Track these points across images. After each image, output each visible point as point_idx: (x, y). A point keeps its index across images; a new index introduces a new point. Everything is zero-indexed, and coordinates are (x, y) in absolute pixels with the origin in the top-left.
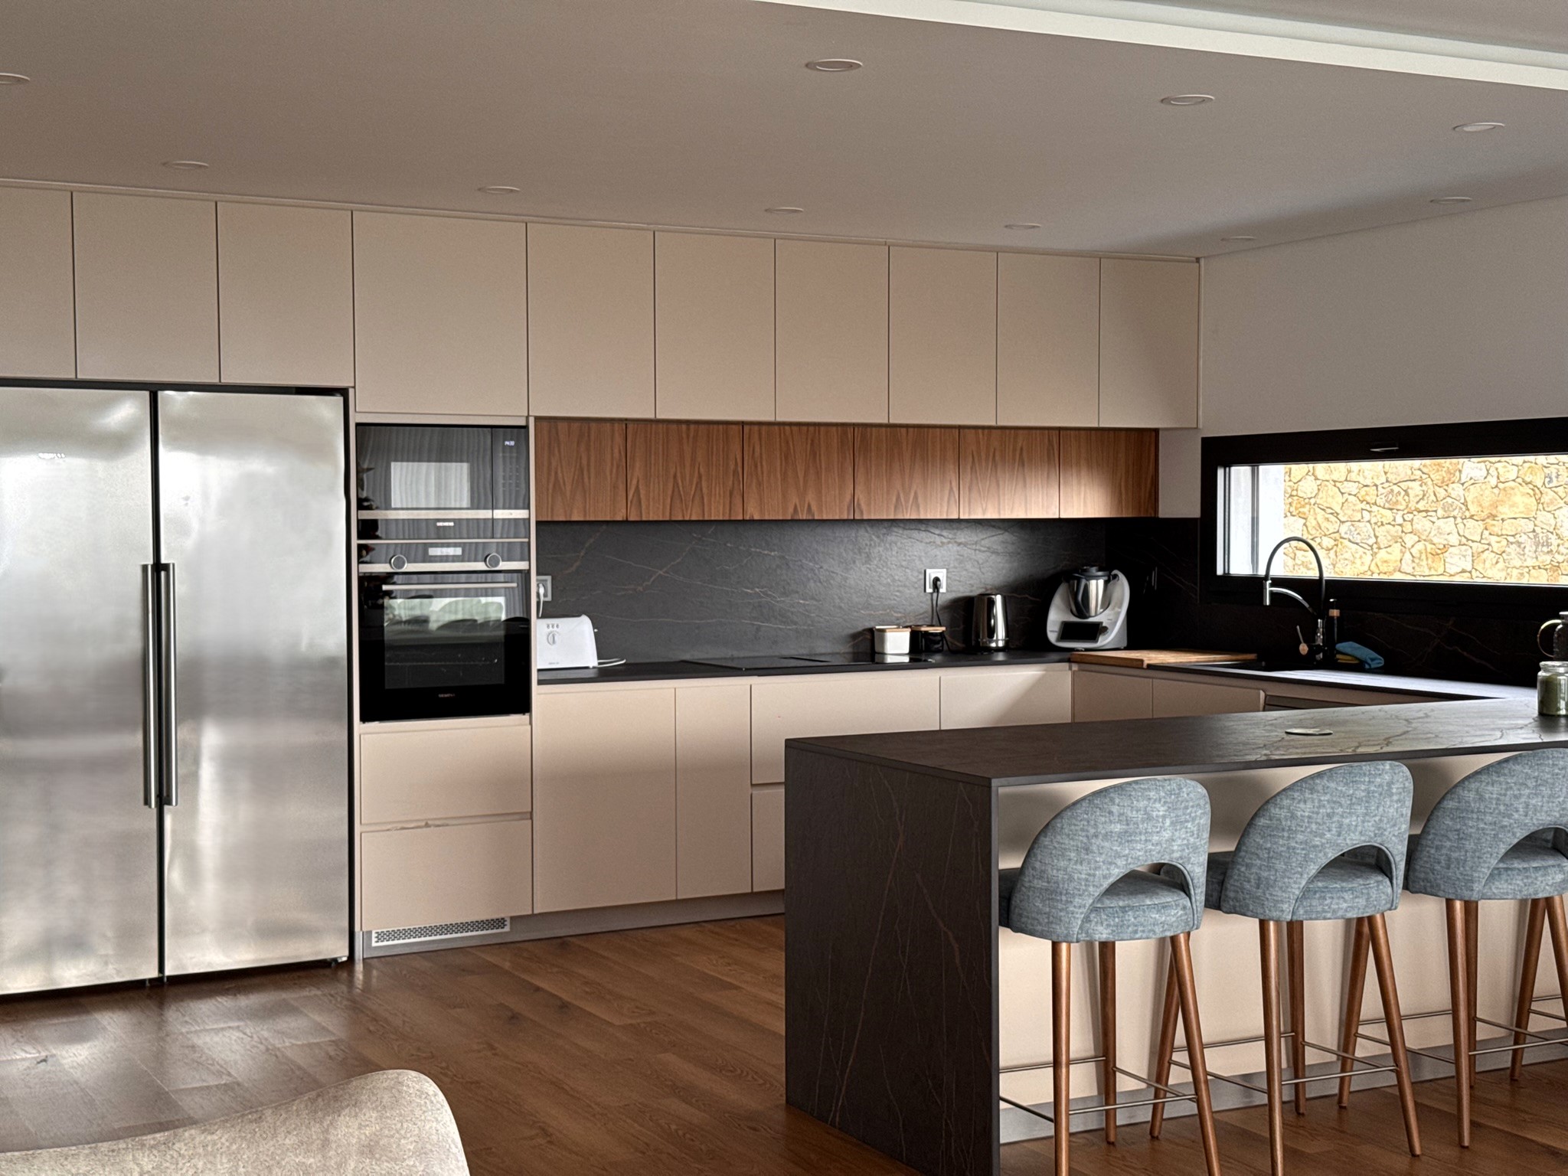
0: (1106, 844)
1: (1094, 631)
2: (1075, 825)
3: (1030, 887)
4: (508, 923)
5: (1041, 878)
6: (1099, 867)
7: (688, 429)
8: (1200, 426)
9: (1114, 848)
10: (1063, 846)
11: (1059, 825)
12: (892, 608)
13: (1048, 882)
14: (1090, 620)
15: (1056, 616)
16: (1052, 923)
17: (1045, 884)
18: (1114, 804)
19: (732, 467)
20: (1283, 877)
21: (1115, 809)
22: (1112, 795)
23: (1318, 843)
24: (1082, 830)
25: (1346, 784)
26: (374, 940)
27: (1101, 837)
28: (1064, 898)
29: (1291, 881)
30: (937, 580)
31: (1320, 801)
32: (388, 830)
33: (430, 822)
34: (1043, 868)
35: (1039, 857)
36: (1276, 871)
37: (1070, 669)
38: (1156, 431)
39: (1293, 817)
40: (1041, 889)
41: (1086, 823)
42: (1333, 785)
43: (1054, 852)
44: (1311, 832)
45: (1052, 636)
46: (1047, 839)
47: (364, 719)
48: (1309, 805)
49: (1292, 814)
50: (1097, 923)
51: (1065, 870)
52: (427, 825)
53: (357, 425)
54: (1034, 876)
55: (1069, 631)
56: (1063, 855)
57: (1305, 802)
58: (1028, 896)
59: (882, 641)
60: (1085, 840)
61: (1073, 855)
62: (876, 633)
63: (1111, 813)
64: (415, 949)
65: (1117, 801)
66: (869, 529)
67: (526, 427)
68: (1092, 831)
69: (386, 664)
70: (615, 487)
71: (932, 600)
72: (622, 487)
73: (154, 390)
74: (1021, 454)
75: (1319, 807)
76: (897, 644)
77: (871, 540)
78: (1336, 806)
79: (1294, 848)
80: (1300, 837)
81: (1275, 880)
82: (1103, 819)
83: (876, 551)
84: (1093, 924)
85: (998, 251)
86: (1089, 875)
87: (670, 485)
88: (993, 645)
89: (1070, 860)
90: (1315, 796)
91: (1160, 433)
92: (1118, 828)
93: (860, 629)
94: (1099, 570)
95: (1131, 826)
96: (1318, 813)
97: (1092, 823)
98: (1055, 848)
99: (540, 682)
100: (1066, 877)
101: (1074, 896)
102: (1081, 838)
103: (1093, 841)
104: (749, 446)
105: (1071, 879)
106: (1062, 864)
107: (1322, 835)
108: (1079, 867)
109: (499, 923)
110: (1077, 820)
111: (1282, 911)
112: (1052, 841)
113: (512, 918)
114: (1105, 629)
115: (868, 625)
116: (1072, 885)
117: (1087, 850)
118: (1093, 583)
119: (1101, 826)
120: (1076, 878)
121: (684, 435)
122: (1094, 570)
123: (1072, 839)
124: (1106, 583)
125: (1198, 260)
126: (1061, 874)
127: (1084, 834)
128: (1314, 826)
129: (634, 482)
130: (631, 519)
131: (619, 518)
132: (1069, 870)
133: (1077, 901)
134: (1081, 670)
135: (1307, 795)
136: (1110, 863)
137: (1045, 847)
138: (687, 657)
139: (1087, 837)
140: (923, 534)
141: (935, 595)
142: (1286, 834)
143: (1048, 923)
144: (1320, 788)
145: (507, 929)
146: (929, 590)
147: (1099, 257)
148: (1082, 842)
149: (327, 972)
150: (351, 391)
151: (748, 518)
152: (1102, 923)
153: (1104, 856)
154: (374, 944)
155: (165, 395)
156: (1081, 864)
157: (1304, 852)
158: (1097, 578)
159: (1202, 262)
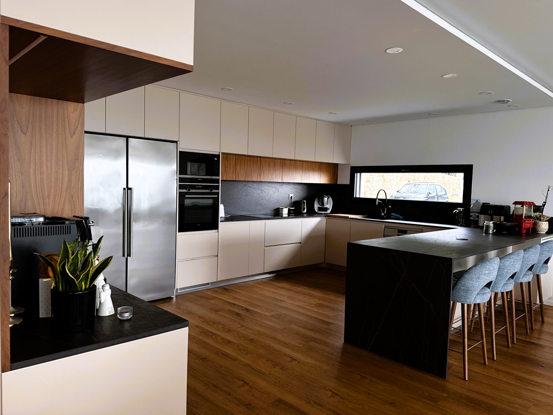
0: (484, 277)
1: (326, 209)
2: (476, 271)
3: (460, 289)
4: (210, 284)
5: (464, 286)
6: (481, 283)
7: (249, 158)
8: (350, 164)
9: (486, 278)
10: (472, 277)
11: (471, 271)
12: (282, 203)
13: (466, 287)
14: (325, 207)
15: (316, 206)
16: (466, 299)
17: (465, 288)
18: (487, 265)
20: (500, 281)
21: (487, 267)
22: (487, 263)
23: (509, 272)
24: (478, 273)
25: (517, 257)
26: (179, 290)
27: (483, 275)
28: (471, 292)
29: (502, 282)
30: (291, 197)
31: (511, 261)
32: (183, 261)
33: (194, 259)
34: (465, 284)
35: (464, 280)
36: (498, 279)
37: (325, 218)
38: (337, 164)
39: (504, 265)
40: (464, 289)
41: (479, 271)
42: (514, 257)
43: (469, 279)
44: (508, 269)
45: (316, 210)
46: (467, 275)
47: (179, 232)
48: (509, 262)
49: (504, 264)
50: (478, 298)
51: (472, 284)
52: (193, 259)
53: (180, 151)
54: (461, 286)
55: (320, 209)
56: (472, 280)
57: (508, 261)
58: (459, 291)
59: (282, 211)
60: (479, 276)
61: (475, 280)
62: (280, 209)
63: (486, 268)
64: (189, 292)
65: (488, 264)
66: (279, 185)
67: (219, 155)
68: (481, 273)
69: (185, 216)
70: (233, 172)
71: (290, 201)
72: (235, 172)
73: (127, 137)
74: (314, 168)
75: (511, 263)
76: (285, 211)
77: (279, 187)
78: (514, 262)
79: (504, 274)
80: (505, 271)
81: (498, 282)
82: (484, 270)
83: (280, 189)
84: (477, 299)
85: (317, 120)
86: (479, 285)
87: (245, 172)
88: (303, 212)
89: (474, 281)
90: (510, 260)
91: (339, 165)
92: (487, 272)
93: (276, 208)
94: (326, 196)
95: (490, 271)
96: (510, 264)
97: (481, 271)
98: (469, 278)
99: (221, 221)
100: (472, 286)
101: (474, 291)
102: (477, 275)
103: (481, 276)
105: (473, 287)
106: (471, 282)
107: (510, 270)
108: (476, 283)
109: (208, 284)
110: (477, 270)
111: (498, 290)
112: (468, 276)
113: (211, 283)
114: (329, 209)
115: (278, 207)
116: (474, 288)
117: (479, 278)
118: (325, 198)
119: (483, 272)
120: (475, 286)
121: (248, 159)
122: (325, 195)
123: (475, 275)
124: (328, 198)
125: (351, 126)
126: (470, 285)
127: (479, 274)
128: (509, 268)
129: (237, 171)
130: (236, 180)
131: (234, 180)
132: (473, 284)
133: (474, 292)
134: (328, 218)
135: (508, 260)
136: (484, 282)
137: (466, 278)
138: (241, 214)
139: (479, 275)
140: (289, 186)
141: (291, 200)
142: (502, 270)
143: (465, 299)
144: (512, 258)
145: (210, 285)
146: (290, 199)
147: (335, 123)
148: (478, 276)
149: (168, 300)
150: (178, 142)
151: (261, 181)
152: (479, 299)
153: (483, 280)
154: (179, 292)
155: (130, 139)
156: (477, 282)
157: (506, 274)
158: (326, 197)
159: (352, 126)
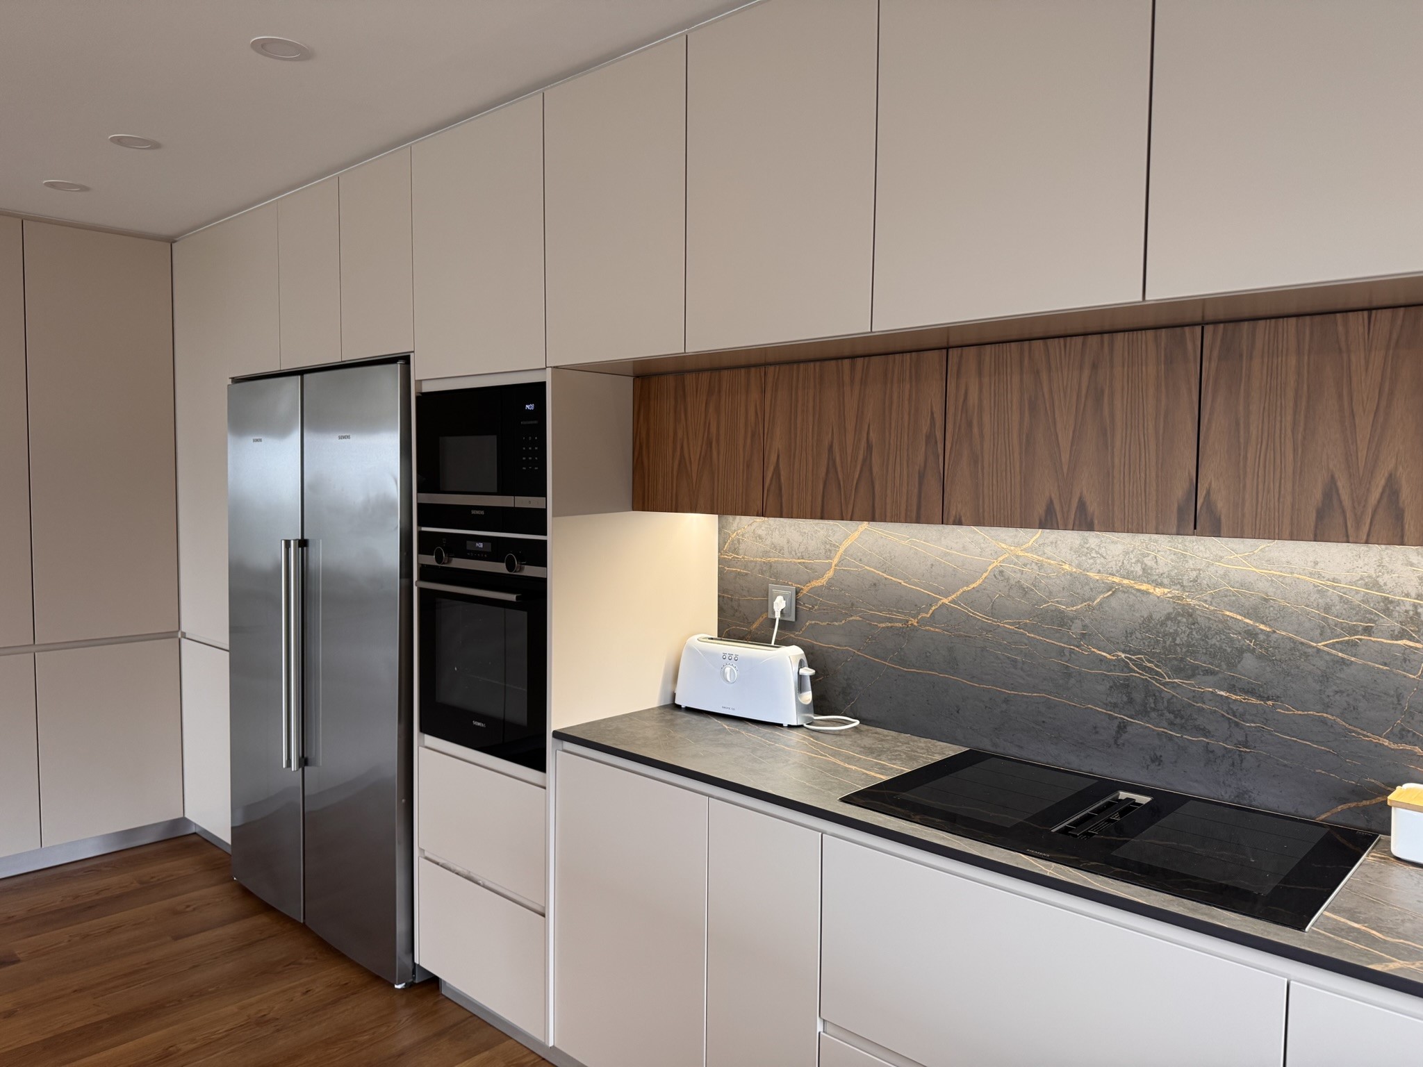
19: (925, 429)
67: (544, 384)
72: (757, 466)
73: (303, 373)
104: (957, 387)
150: (413, 358)
155: (306, 378)
